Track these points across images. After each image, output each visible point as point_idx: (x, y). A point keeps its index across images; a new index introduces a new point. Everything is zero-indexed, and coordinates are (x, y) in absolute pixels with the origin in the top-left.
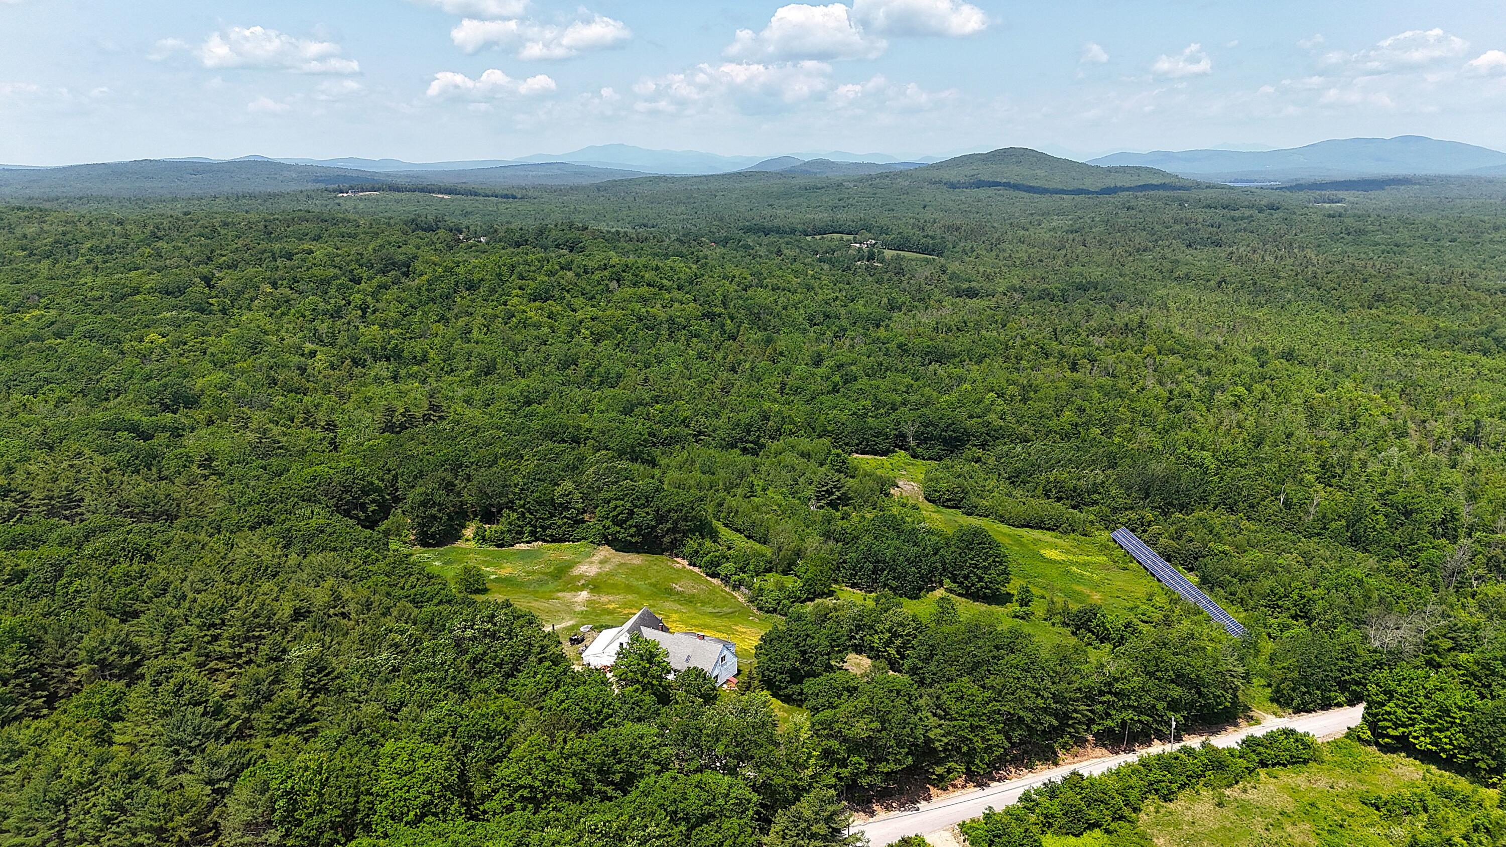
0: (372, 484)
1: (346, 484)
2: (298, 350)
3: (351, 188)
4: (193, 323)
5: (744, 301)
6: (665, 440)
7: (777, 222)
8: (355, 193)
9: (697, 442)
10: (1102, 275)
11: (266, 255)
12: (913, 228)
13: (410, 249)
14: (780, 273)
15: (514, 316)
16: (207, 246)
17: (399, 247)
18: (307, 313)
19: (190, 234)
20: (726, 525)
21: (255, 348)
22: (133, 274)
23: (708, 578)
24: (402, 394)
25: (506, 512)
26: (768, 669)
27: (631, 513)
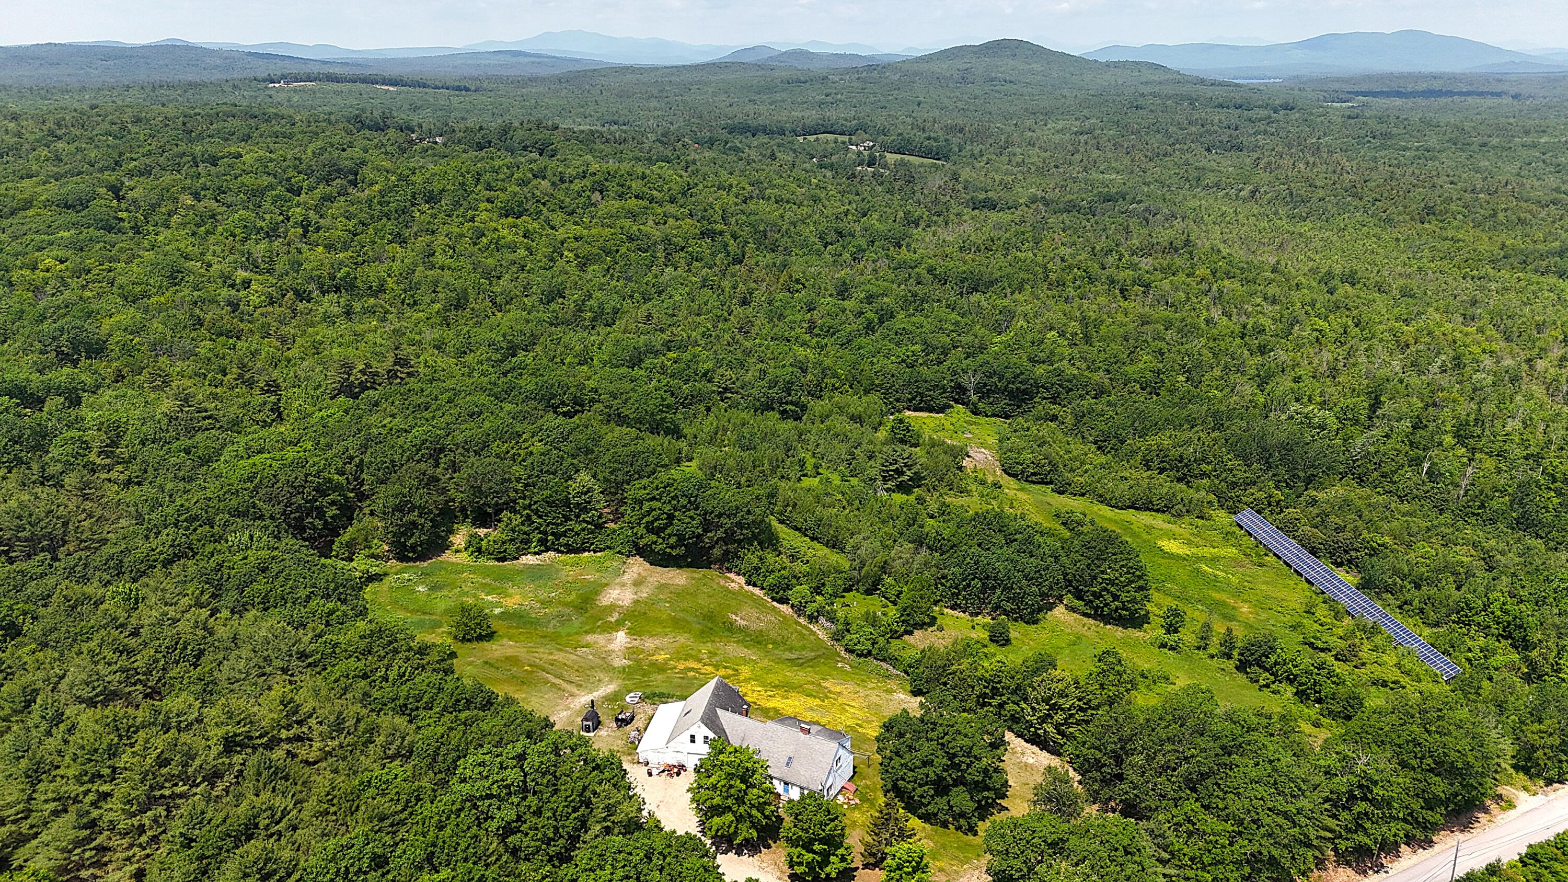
0: (330, 481)
1: (296, 484)
2: (227, 280)
3: (284, 77)
4: (98, 246)
5: (747, 217)
6: (686, 399)
7: (761, 121)
8: (288, 83)
9: (722, 401)
10: (1124, 184)
11: (185, 159)
12: (912, 129)
13: (356, 153)
14: (780, 181)
15: (484, 235)
16: (115, 147)
17: (344, 150)
18: (238, 231)
19: (94, 133)
20: (782, 522)
21: (175, 277)
22: (26, 183)
23: (775, 603)
24: (358, 336)
25: (505, 515)
26: (903, 779)
27: (671, 517)
